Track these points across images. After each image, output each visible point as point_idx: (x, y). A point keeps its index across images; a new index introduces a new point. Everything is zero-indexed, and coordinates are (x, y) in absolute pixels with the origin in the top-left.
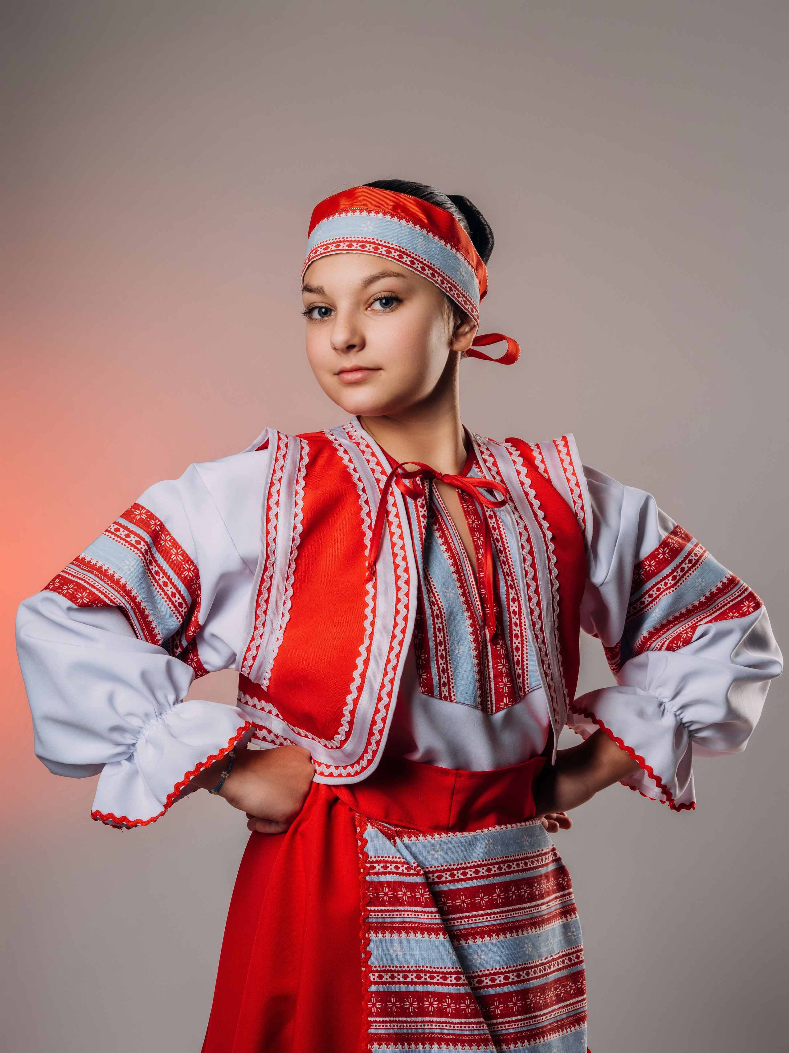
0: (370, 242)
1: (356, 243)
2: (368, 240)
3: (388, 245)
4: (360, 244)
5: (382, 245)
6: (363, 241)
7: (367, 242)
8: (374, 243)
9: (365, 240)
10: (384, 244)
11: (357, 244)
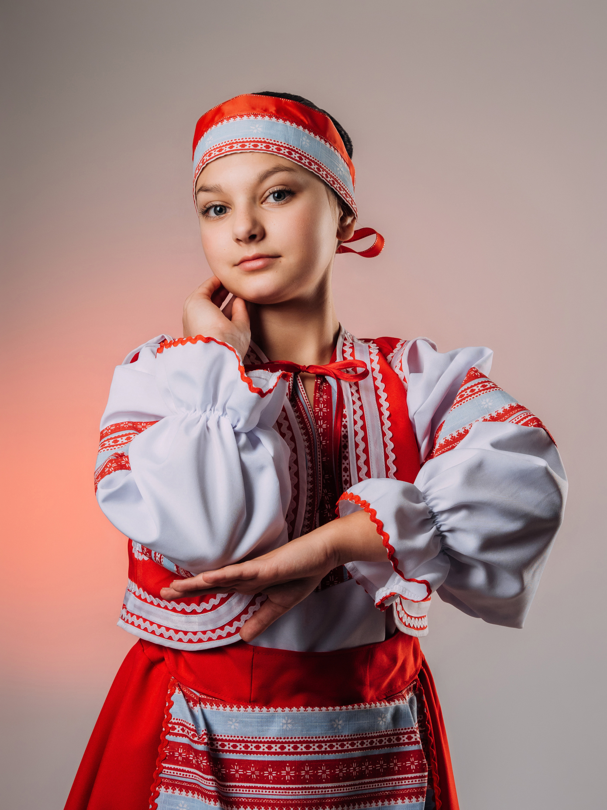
0: (261, 142)
1: (248, 143)
2: (260, 140)
3: (277, 143)
4: (253, 144)
5: (272, 144)
6: (254, 141)
7: (258, 142)
8: (265, 142)
9: (256, 140)
10: (274, 143)
11: (250, 144)
